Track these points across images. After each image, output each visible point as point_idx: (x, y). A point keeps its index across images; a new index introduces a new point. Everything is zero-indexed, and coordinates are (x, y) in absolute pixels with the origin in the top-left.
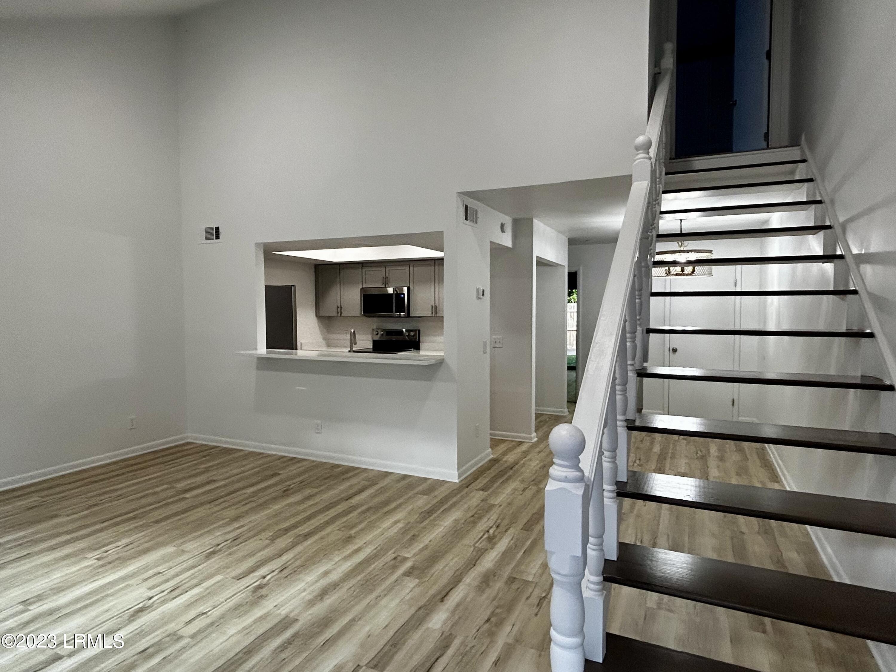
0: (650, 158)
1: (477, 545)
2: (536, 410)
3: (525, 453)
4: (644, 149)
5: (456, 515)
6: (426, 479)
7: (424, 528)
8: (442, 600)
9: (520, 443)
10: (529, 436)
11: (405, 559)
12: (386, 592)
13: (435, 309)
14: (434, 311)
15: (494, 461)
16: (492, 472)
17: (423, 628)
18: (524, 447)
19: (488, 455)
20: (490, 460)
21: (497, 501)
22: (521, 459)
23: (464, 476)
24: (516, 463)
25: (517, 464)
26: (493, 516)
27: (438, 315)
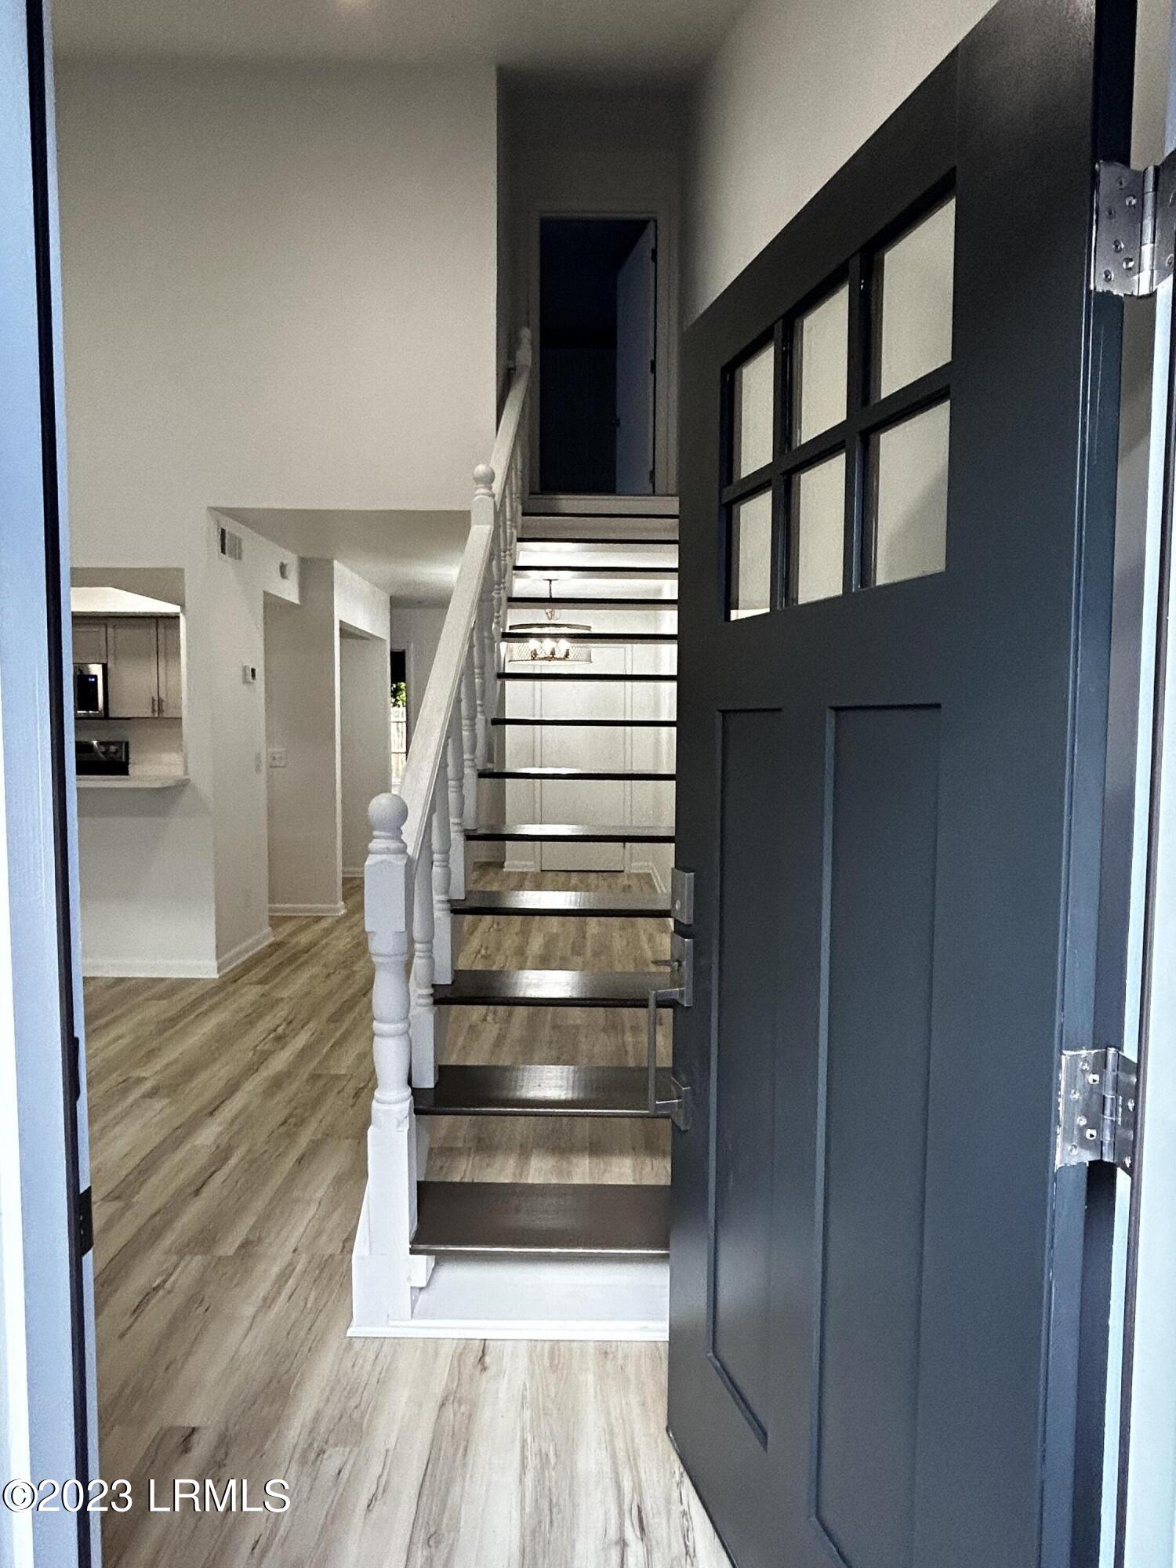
0: (493, 496)
1: (258, 1048)
2: (343, 872)
3: (328, 932)
4: (486, 482)
5: (221, 1017)
6: (162, 980)
7: (169, 1039)
8: (211, 1114)
9: (318, 919)
10: (332, 906)
11: (140, 1080)
12: (118, 1120)
13: (158, 704)
14: (156, 708)
15: (276, 946)
16: (275, 960)
17: (188, 1146)
18: (324, 924)
19: (265, 937)
20: (270, 946)
21: (285, 994)
22: (322, 938)
23: (228, 969)
24: (312, 945)
25: (315, 945)
26: (282, 1012)
27: (165, 716)
